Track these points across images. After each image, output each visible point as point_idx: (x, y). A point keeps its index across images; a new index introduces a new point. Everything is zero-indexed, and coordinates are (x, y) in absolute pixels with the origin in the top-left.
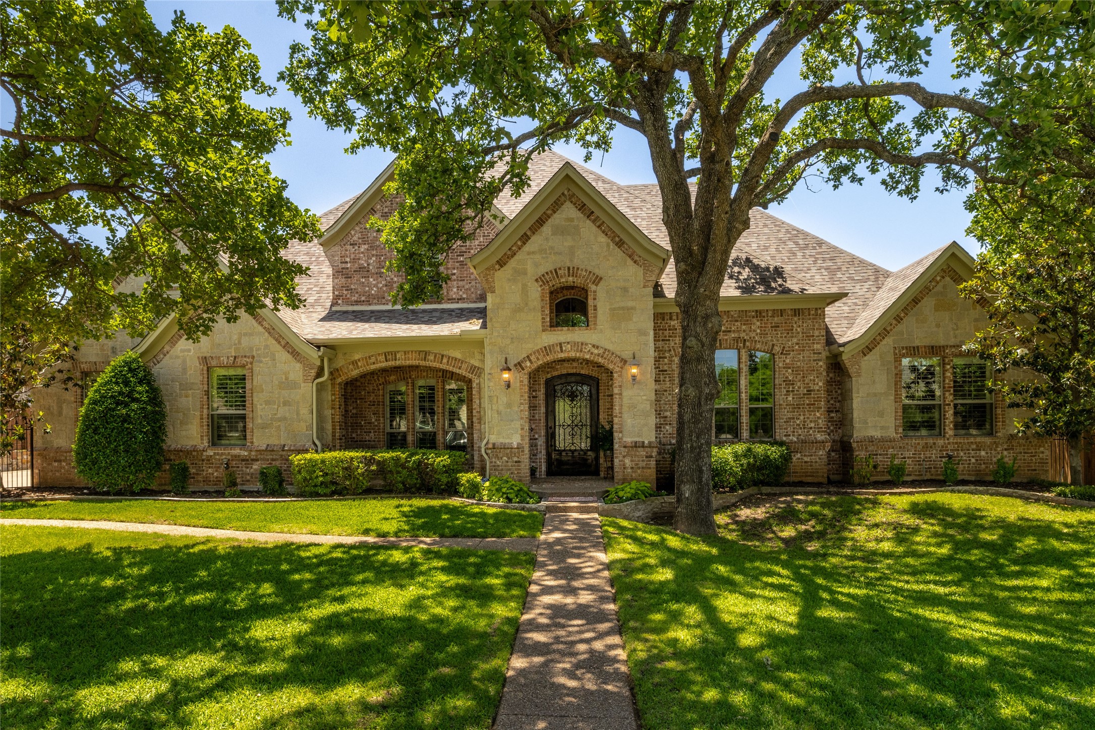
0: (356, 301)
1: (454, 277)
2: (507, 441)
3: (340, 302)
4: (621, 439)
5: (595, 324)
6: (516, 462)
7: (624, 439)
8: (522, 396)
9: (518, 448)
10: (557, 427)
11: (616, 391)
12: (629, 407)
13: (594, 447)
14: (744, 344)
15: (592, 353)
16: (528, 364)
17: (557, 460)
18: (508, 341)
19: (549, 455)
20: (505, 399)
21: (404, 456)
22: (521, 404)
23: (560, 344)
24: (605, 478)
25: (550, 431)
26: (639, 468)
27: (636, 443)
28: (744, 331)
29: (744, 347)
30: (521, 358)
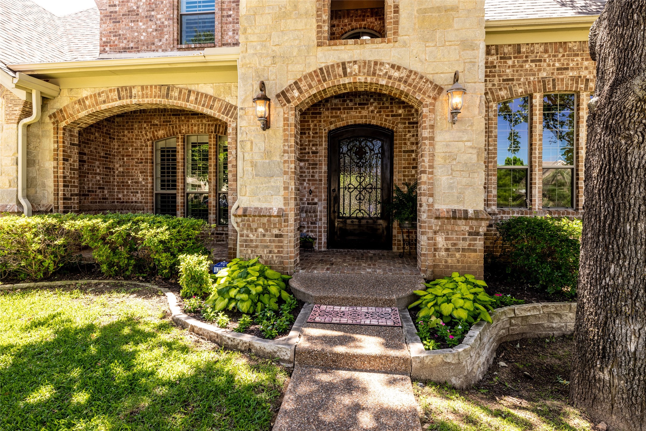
0: (125, 48)
1: (230, 19)
2: (264, 205)
3: (107, 49)
4: (432, 205)
5: (396, 33)
6: (276, 236)
7: (436, 206)
8: (286, 140)
9: (278, 216)
10: (342, 190)
11: (425, 133)
12: (445, 159)
13: (386, 215)
14: (586, 86)
15: (390, 78)
16: (296, 93)
17: (340, 228)
18: (269, 61)
19: (331, 223)
20: (262, 146)
21: (104, 225)
22: (285, 152)
23: (344, 64)
24: (401, 256)
25: (333, 195)
26: (458, 250)
27: (454, 212)
28: (586, 68)
29: (586, 89)
30: (285, 86)
